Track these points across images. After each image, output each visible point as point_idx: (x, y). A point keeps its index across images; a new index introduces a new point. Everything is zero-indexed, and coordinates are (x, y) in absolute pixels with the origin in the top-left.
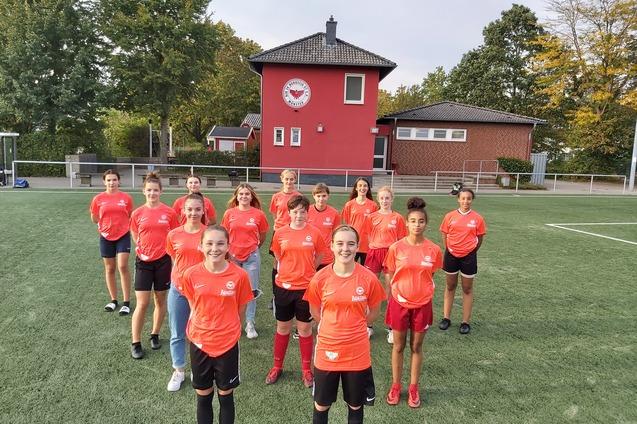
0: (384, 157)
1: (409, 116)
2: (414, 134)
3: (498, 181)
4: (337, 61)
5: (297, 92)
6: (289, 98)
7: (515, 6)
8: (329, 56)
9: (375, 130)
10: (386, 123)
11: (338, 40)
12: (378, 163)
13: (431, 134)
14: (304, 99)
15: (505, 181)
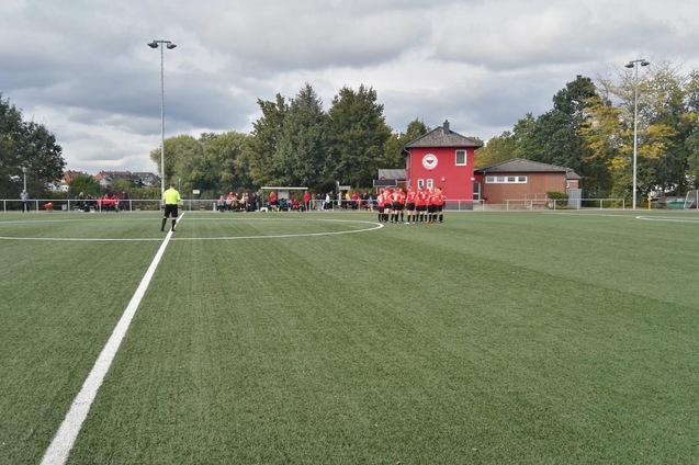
0: (479, 194)
1: (493, 170)
2: (496, 180)
3: (546, 205)
4: (451, 145)
5: (430, 161)
6: (425, 164)
7: (579, 77)
8: (447, 141)
9: (473, 179)
10: (478, 174)
11: (451, 132)
12: (476, 197)
13: (506, 180)
14: (434, 165)
15: (550, 205)
